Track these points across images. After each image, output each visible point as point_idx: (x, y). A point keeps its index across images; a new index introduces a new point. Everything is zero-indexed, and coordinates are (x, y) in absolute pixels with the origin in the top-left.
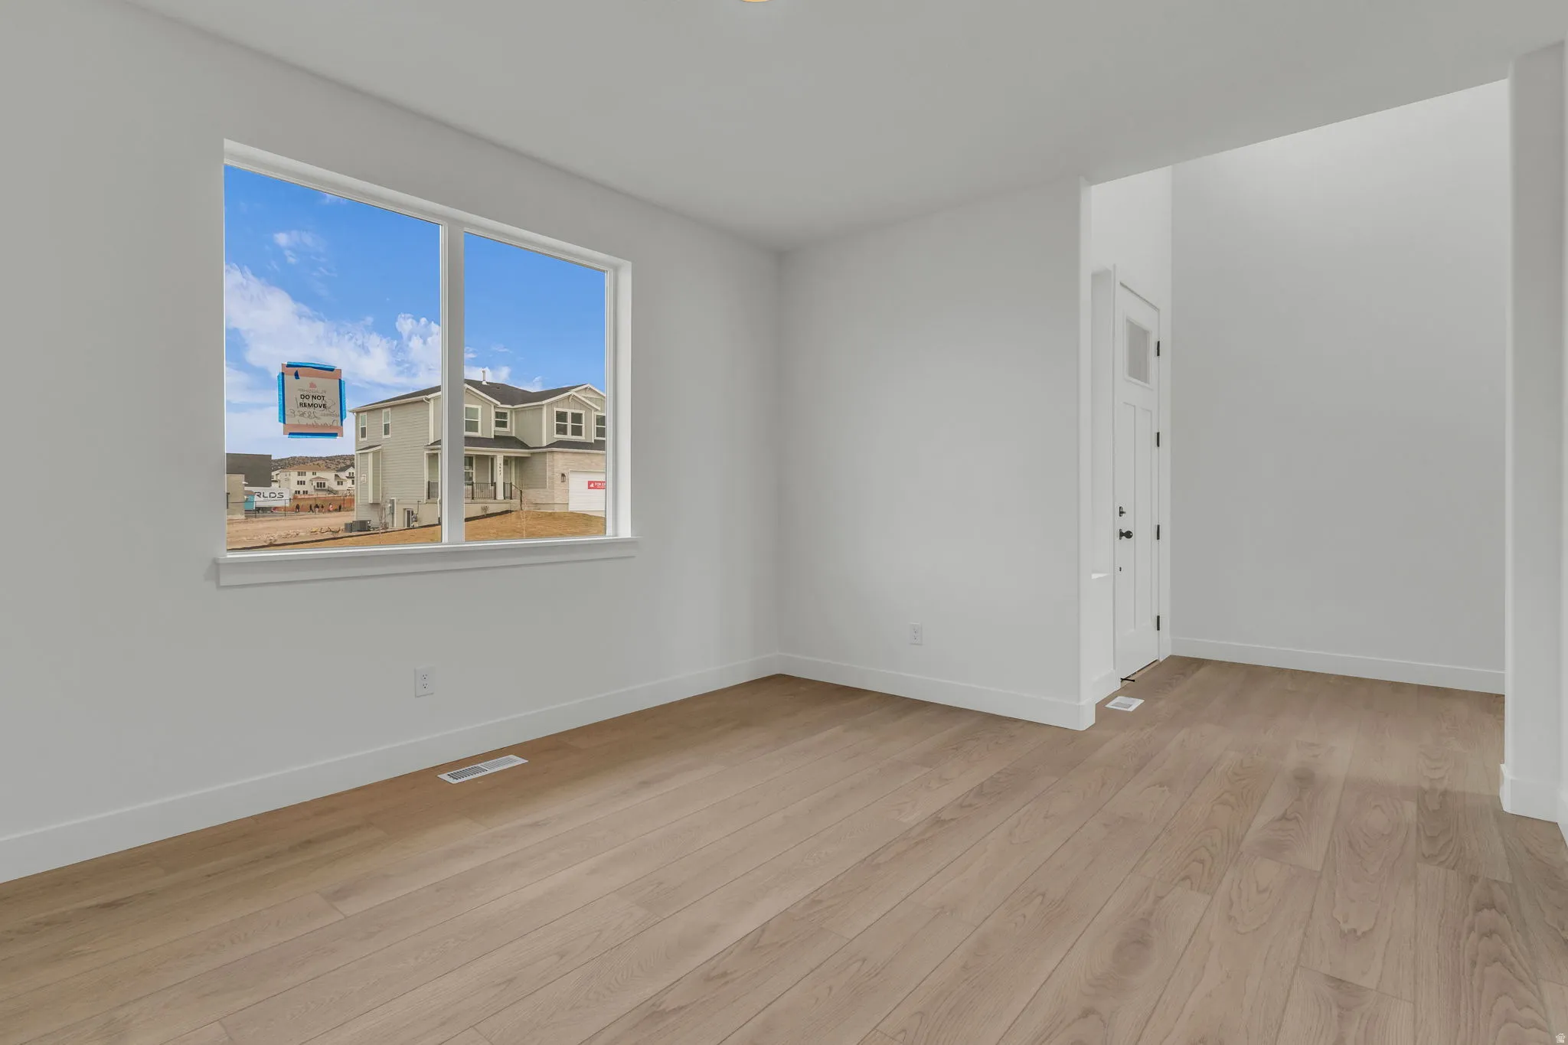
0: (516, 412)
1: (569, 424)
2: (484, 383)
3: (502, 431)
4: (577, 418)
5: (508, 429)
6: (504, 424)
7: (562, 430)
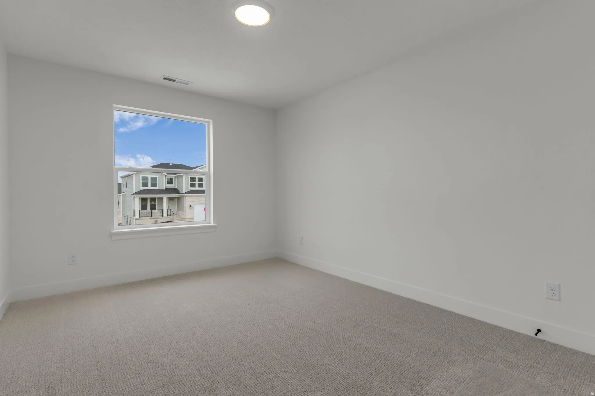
0: (177, 177)
1: (197, 183)
2: (171, 164)
3: (170, 186)
4: (201, 180)
5: (173, 185)
6: (171, 183)
7: (193, 185)
